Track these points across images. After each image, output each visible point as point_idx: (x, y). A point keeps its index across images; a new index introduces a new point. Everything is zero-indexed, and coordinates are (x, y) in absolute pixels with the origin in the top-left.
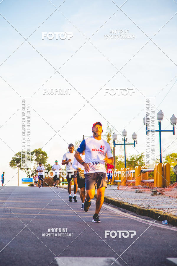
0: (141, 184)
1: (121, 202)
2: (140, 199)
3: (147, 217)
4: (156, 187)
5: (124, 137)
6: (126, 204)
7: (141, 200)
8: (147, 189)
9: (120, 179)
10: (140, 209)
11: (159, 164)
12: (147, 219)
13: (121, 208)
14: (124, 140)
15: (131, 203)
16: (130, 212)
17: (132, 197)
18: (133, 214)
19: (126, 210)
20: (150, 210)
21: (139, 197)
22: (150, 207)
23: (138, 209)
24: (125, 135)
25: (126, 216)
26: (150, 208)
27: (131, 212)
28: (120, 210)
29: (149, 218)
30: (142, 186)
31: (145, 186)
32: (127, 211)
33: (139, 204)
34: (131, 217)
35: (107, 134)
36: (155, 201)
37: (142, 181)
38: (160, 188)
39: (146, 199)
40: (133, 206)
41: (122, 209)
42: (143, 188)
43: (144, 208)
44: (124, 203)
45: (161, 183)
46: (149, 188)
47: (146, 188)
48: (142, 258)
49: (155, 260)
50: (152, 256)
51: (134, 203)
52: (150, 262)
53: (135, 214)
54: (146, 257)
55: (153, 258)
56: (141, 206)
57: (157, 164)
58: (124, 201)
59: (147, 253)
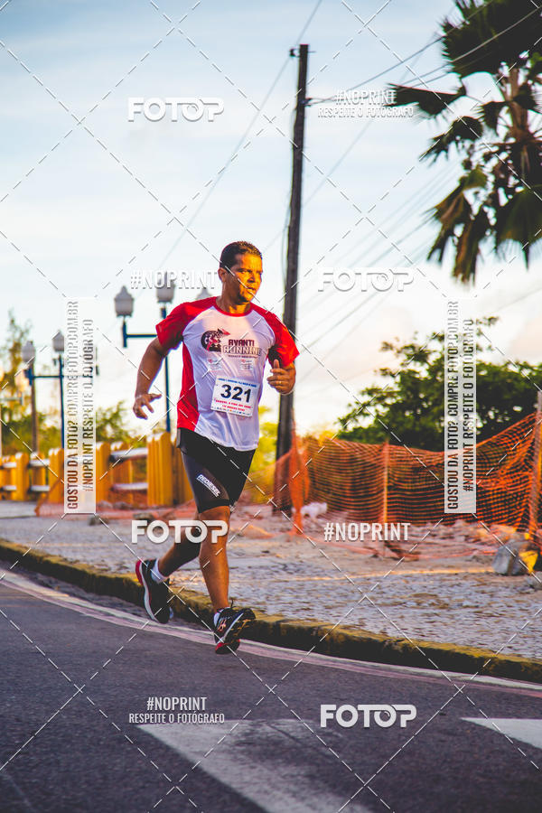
0: (109, 499)
1: (40, 555)
2: (99, 544)
3: (115, 600)
4: (154, 506)
5: (56, 356)
6: (54, 560)
7: (103, 548)
8: (125, 514)
9: (47, 483)
10: (94, 575)
11: (163, 437)
12: (113, 606)
13: (39, 575)
14: (58, 363)
15: (70, 556)
16: (63, 584)
17: (76, 540)
18: (73, 590)
19: (53, 580)
20: (121, 579)
21: (97, 538)
22: (127, 568)
23: (90, 575)
24: (59, 349)
25: (49, 597)
26: (123, 571)
27: (69, 585)
28: (34, 580)
29: (121, 601)
30: (110, 505)
31: (119, 504)
32: (56, 583)
33: (92, 558)
34: (63, 602)
35: (11, 345)
36: (144, 548)
37: (113, 490)
38: (166, 506)
39: (117, 545)
40: (76, 566)
41: (41, 577)
42: (115, 508)
43: (106, 570)
44: (49, 559)
45: (170, 494)
46: (132, 509)
47: (123, 508)
48: (63, 730)
49: (103, 732)
50: (95, 723)
51: (79, 557)
52: (86, 740)
53: (82, 592)
54: (75, 725)
55: (96, 728)
56: (99, 565)
57: (158, 437)
58: (48, 551)
59: (83, 713)
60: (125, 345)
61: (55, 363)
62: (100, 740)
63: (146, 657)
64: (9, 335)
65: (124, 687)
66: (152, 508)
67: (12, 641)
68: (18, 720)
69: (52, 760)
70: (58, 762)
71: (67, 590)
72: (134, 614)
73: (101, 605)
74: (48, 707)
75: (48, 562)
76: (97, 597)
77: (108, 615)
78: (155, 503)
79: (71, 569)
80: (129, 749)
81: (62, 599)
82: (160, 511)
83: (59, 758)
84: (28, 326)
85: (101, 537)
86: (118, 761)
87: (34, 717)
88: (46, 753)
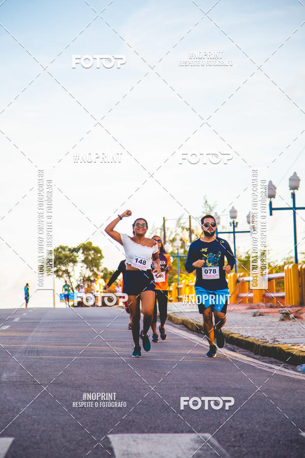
0: (263, 301)
1: (228, 333)
2: (259, 327)
3: (272, 359)
4: (289, 306)
5: (232, 221)
6: (236, 336)
7: (262, 329)
8: (273, 310)
10: (259, 345)
11: (293, 266)
12: (272, 363)
13: (228, 344)
15: (245, 334)
16: (242, 349)
17: (246, 324)
18: (247, 353)
19: (236, 348)
20: (276, 347)
21: (258, 324)
22: (278, 341)
23: (256, 345)
24: (234, 217)
25: (236, 357)
26: (276, 343)
27: (245, 350)
29: (275, 360)
30: (264, 305)
31: (269, 304)
32: (238, 349)
34: (244, 360)
36: (286, 330)
37: (264, 296)
38: (296, 306)
39: (270, 328)
40: (248, 340)
41: (230, 346)
42: (267, 307)
43: (266, 342)
44: (233, 335)
45: (298, 298)
46: (276, 307)
47: (271, 307)
48: (258, 434)
49: (281, 436)
50: (275, 430)
51: (249, 334)
52: (272, 441)
53: (252, 354)
54: (264, 431)
55: (276, 434)
56: (262, 339)
57: (290, 266)
58: (232, 331)
59: (267, 425)
60: (271, 214)
61: (231, 225)
62: (280, 441)
63: (297, 393)
64: (203, 210)
65: (288, 410)
66: (288, 307)
67: (220, 382)
68: (231, 427)
69: (254, 451)
70: (258, 453)
71: (243, 353)
72: (285, 368)
73: (265, 362)
74: (247, 420)
75: (232, 337)
76: (262, 357)
77: (271, 368)
78: (289, 304)
79: (246, 341)
80: (297, 447)
81: (243, 358)
82: (293, 308)
83: (258, 450)
84: (215, 205)
85: (260, 323)
86: (292, 453)
87: (240, 426)
88: (250, 447)
